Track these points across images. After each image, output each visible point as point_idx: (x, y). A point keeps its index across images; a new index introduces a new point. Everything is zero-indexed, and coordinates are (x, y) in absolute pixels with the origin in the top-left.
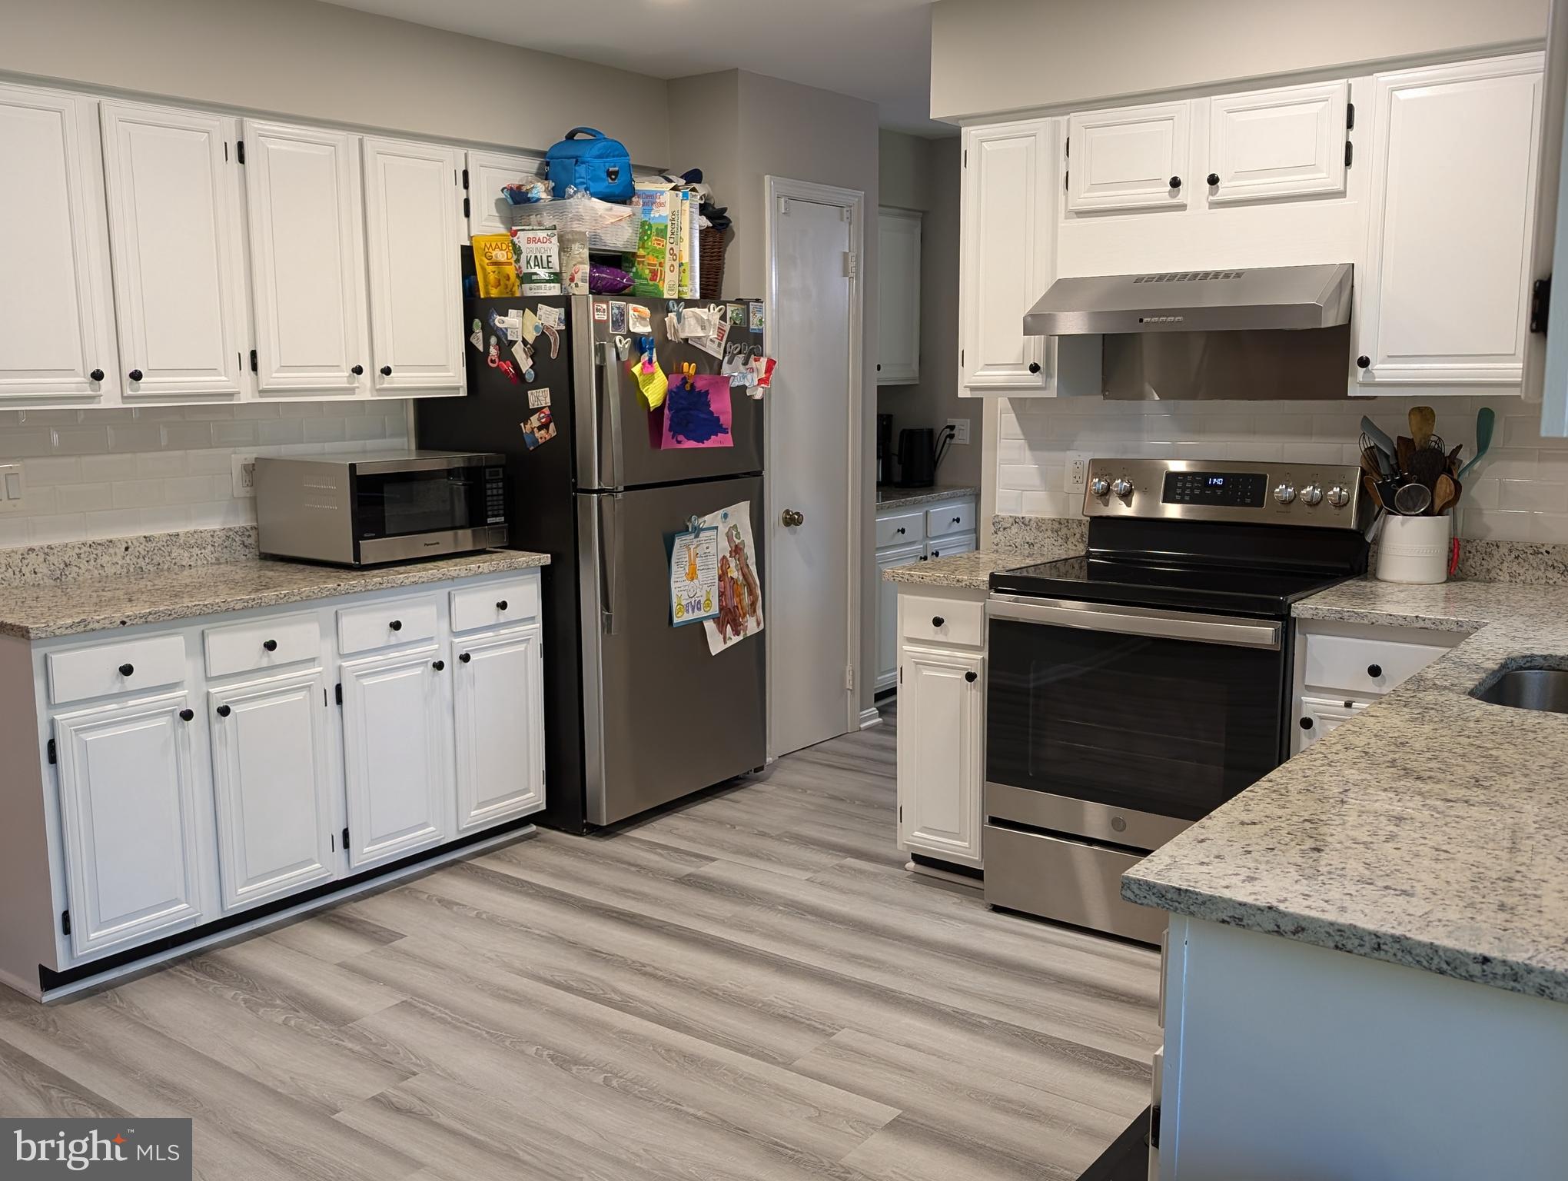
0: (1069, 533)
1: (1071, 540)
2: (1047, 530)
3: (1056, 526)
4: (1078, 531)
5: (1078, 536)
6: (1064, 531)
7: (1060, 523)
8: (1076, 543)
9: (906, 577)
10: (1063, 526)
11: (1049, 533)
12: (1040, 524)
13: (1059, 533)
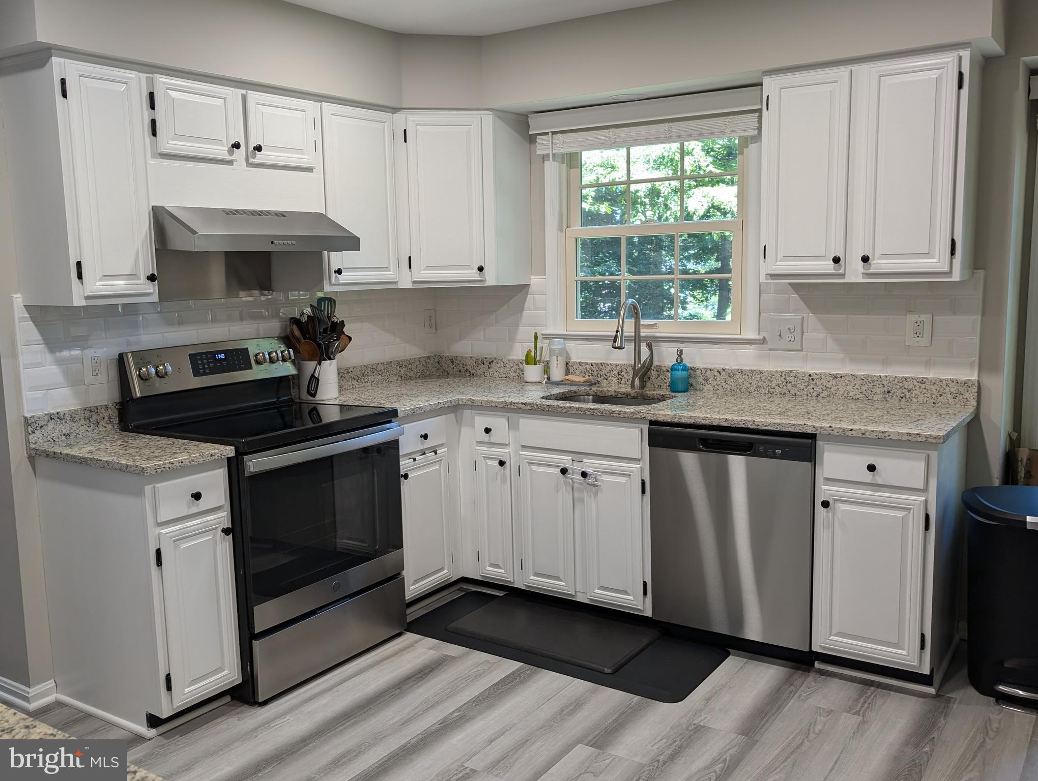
0: (99, 418)
1: (102, 423)
2: (80, 419)
3: (88, 414)
4: (106, 414)
5: (106, 418)
6: (95, 417)
7: (91, 411)
8: (106, 425)
9: (167, 466)
10: (94, 413)
11: (83, 422)
12: (73, 415)
13: (91, 419)
